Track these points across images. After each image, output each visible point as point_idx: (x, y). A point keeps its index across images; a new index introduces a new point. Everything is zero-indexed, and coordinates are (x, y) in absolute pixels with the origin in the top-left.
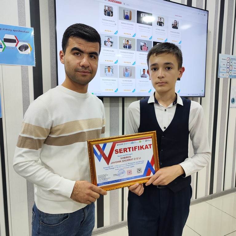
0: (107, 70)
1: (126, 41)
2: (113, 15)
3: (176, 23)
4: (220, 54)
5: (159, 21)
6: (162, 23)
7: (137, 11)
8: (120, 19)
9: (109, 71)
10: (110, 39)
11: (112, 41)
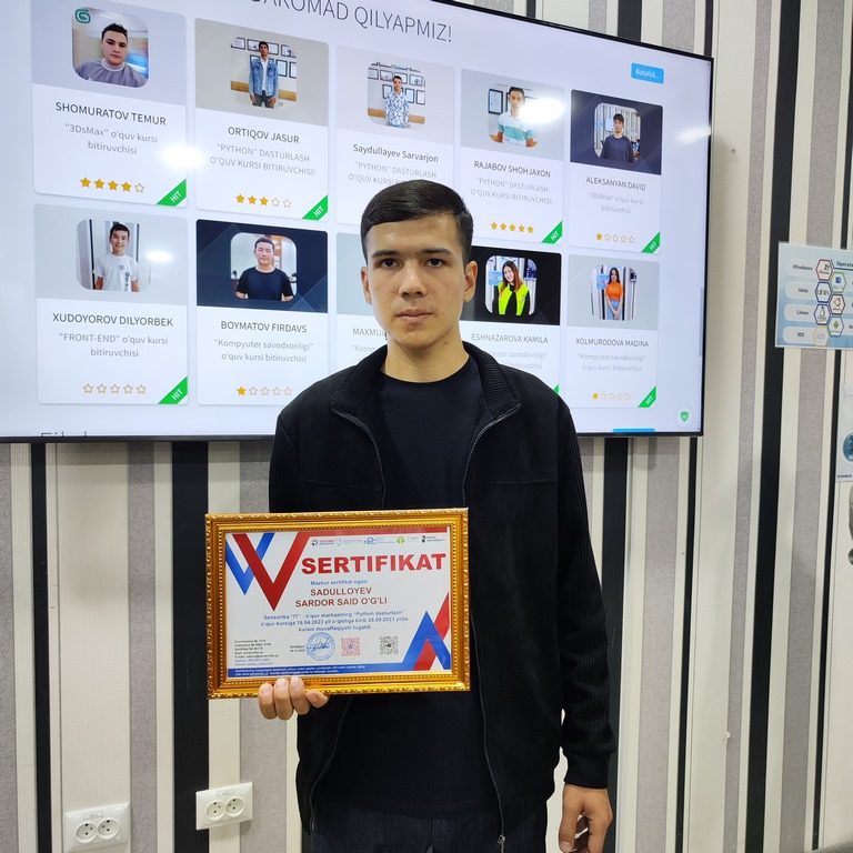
4: (782, 245)
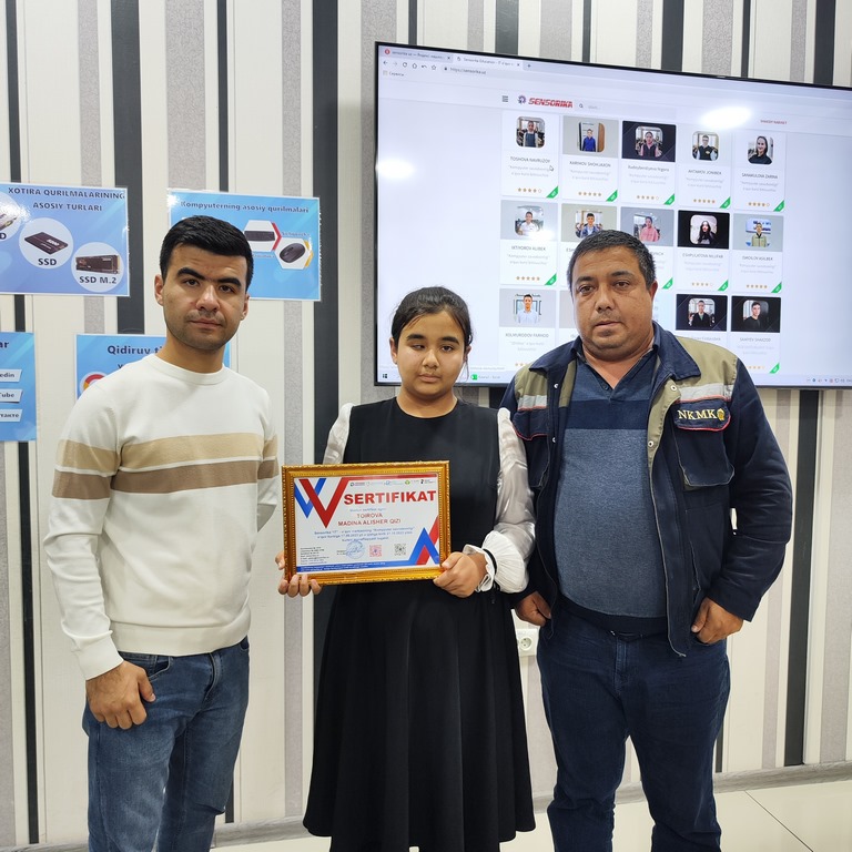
0: (522, 305)
1: (586, 214)
2: (543, 142)
3: (764, 146)
5: (701, 144)
6: (710, 149)
7: (624, 122)
8: (566, 151)
9: (528, 308)
10: (534, 213)
11: (540, 220)
